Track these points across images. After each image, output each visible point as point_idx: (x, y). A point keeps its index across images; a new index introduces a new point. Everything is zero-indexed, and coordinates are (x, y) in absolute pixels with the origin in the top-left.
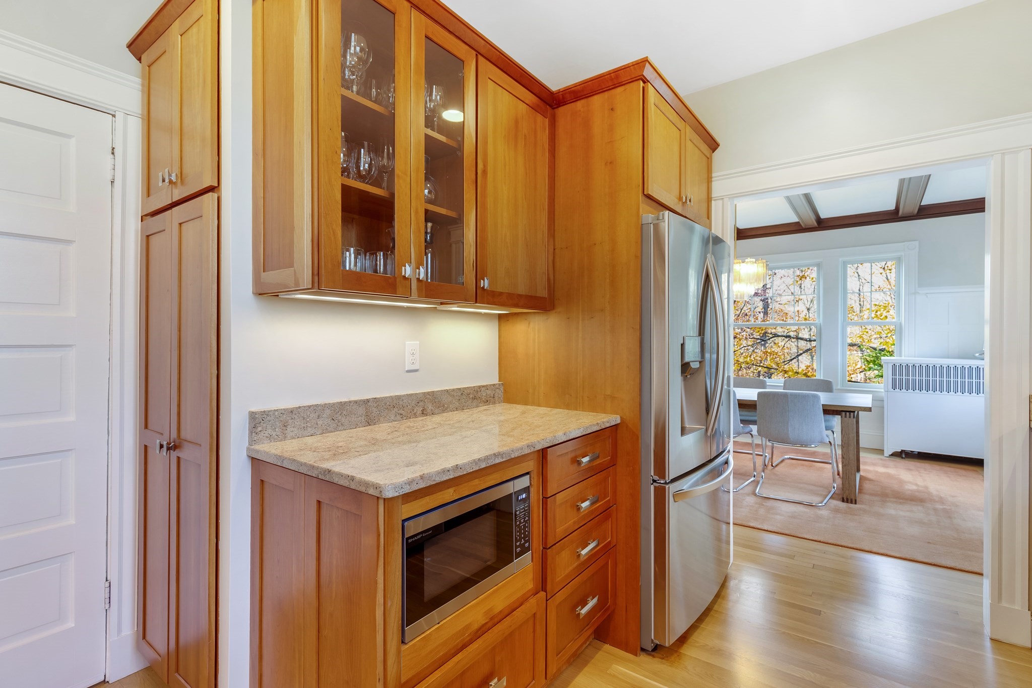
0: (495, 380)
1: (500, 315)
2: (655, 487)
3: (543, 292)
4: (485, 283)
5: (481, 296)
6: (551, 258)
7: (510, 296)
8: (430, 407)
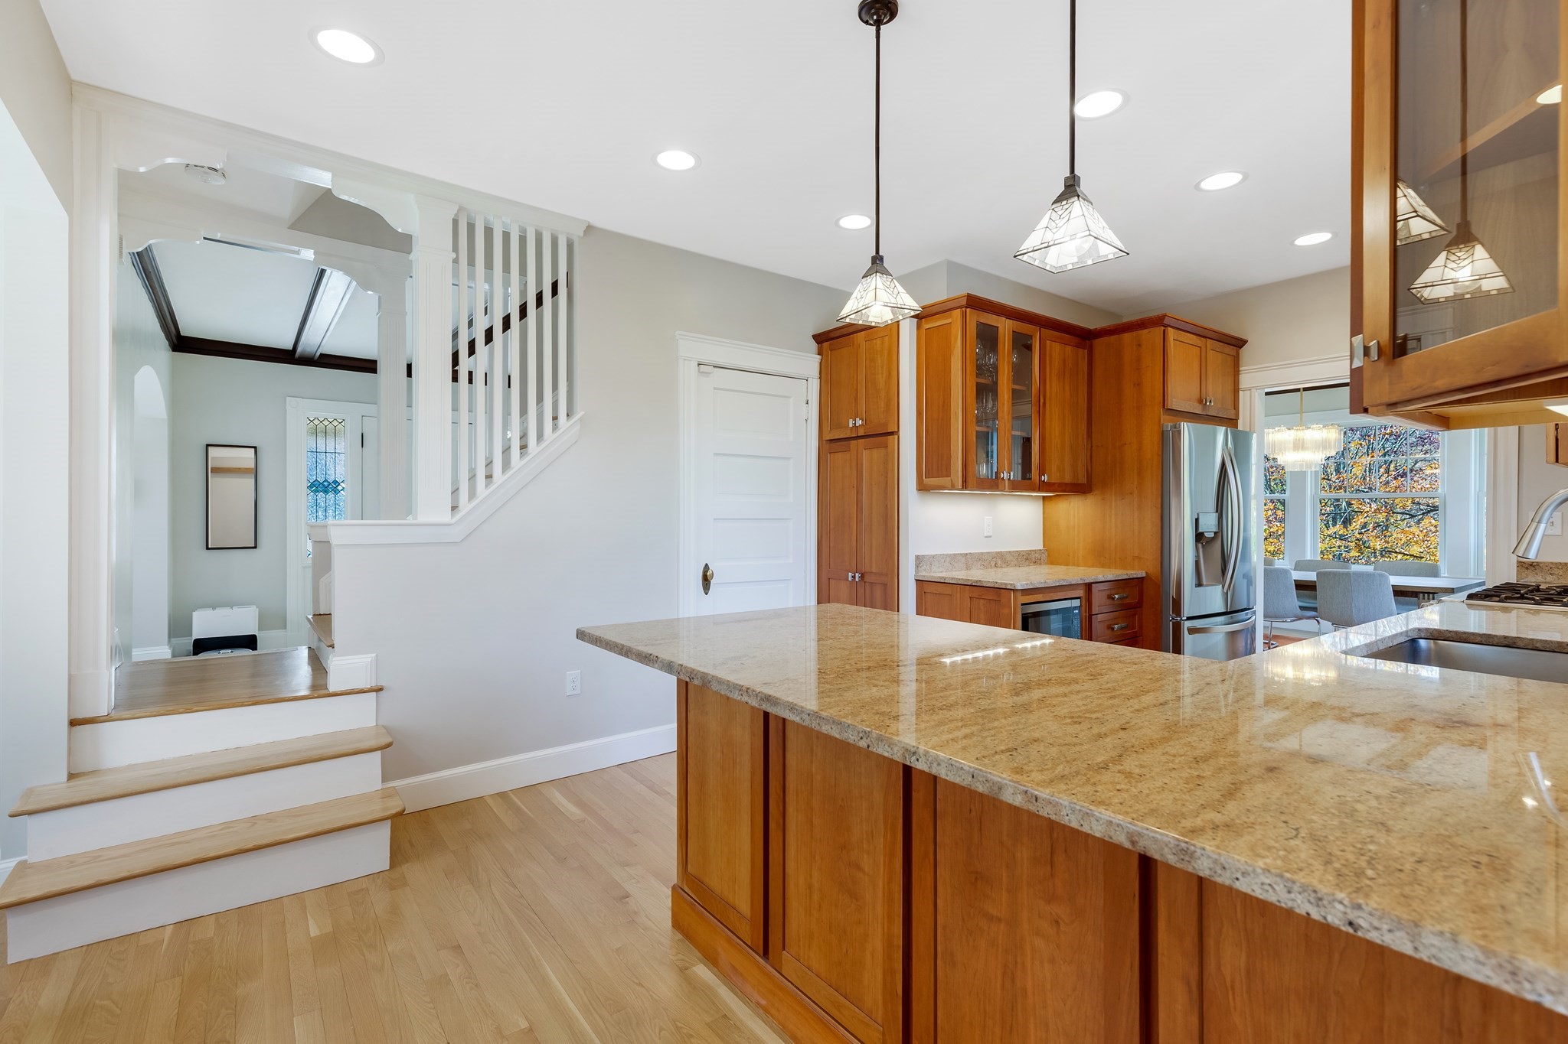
0: (1041, 547)
1: (1044, 498)
2: (1173, 623)
3: (1083, 480)
4: (1045, 478)
5: (1042, 486)
6: (1089, 454)
7: (1060, 484)
8: (999, 562)
